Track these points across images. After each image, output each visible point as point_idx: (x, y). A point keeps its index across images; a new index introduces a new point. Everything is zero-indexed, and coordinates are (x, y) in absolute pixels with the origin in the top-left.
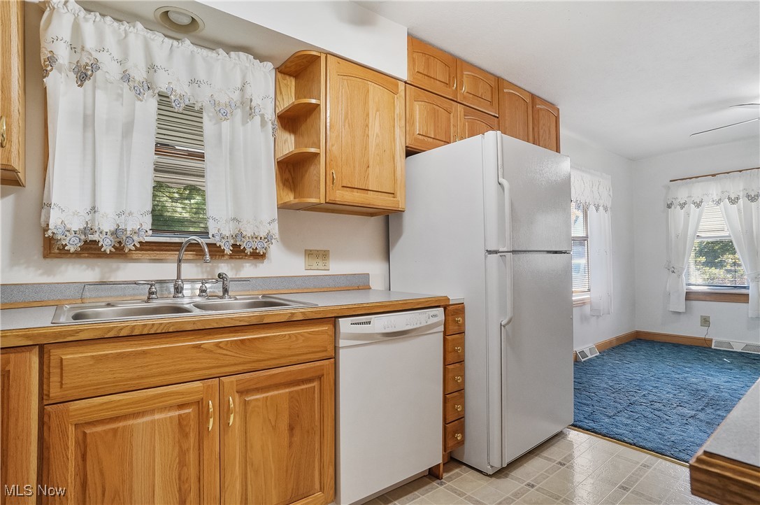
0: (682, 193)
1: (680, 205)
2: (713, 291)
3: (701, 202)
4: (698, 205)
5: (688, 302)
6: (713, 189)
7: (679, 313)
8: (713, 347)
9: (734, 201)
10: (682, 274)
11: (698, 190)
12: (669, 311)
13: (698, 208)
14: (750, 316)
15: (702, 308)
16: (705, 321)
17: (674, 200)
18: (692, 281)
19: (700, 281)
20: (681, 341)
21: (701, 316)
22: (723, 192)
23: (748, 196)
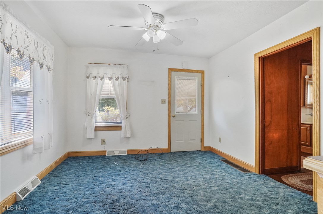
0: (94, 71)
1: (93, 77)
2: (107, 125)
3: (103, 77)
4: (102, 79)
5: (96, 132)
6: (109, 71)
7: (91, 139)
8: (107, 155)
9: (117, 79)
10: (93, 116)
11: (102, 71)
12: (86, 138)
13: (102, 80)
14: (122, 137)
15: (102, 134)
16: (103, 142)
17: (90, 74)
18: (98, 120)
19: (101, 121)
20: (92, 155)
21: (102, 139)
22: (113, 74)
23: (123, 77)
